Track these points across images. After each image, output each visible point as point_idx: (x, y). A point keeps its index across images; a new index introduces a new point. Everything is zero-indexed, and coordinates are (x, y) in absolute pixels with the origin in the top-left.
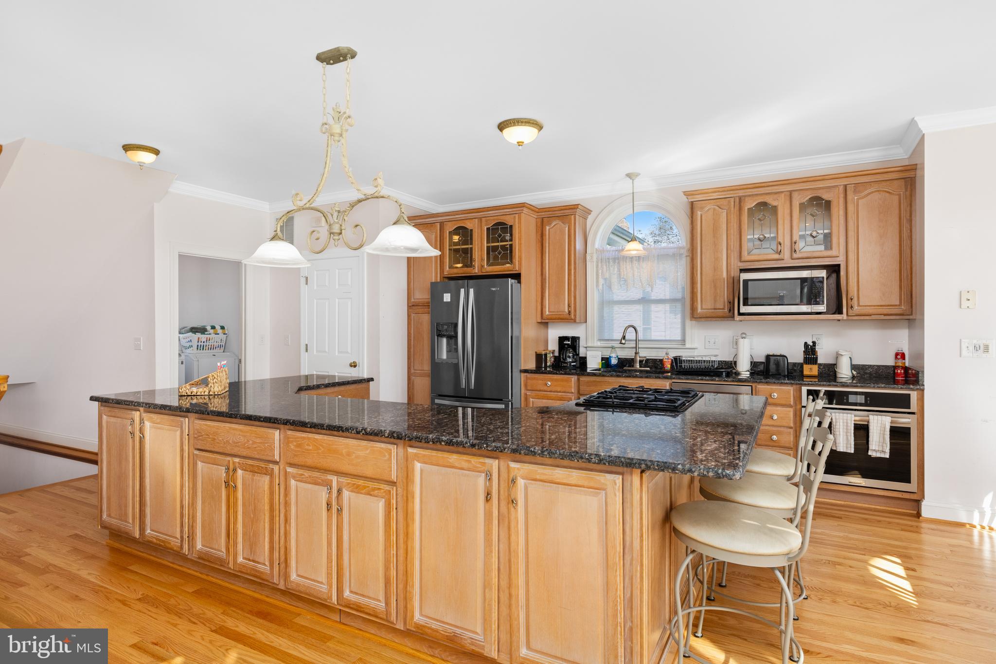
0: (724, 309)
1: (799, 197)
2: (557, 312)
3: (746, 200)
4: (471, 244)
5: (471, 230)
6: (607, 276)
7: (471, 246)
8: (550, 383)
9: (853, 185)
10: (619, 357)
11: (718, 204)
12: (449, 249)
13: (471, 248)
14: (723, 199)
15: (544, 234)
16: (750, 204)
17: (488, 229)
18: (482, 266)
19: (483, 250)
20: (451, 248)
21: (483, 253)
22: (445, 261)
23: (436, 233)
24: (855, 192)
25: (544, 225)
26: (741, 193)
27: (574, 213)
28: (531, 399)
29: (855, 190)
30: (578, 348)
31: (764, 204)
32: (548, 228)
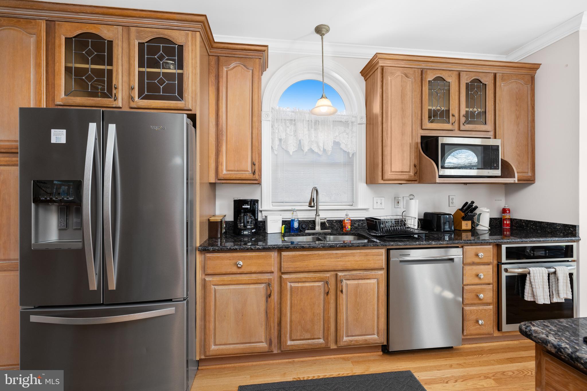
0: (409, 172)
1: (466, 77)
2: (238, 171)
3: (428, 72)
4: (110, 63)
5: (110, 43)
6: (283, 136)
7: (109, 67)
8: (241, 263)
9: (501, 74)
10: (299, 219)
11: (405, 72)
12: (66, 68)
13: (110, 72)
14: (410, 69)
15: (220, 76)
16: (430, 77)
17: (141, 45)
18: (132, 99)
19: (132, 74)
20: (69, 65)
21: (132, 79)
22: (56, 82)
23: (39, 36)
24: (503, 79)
25: (220, 64)
26: (423, 66)
27: (260, 57)
28: (213, 287)
29: (502, 78)
30: (256, 212)
31: (442, 79)
32: (225, 69)
